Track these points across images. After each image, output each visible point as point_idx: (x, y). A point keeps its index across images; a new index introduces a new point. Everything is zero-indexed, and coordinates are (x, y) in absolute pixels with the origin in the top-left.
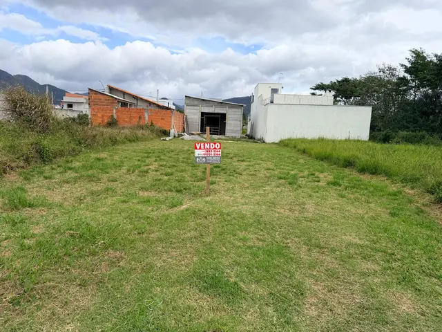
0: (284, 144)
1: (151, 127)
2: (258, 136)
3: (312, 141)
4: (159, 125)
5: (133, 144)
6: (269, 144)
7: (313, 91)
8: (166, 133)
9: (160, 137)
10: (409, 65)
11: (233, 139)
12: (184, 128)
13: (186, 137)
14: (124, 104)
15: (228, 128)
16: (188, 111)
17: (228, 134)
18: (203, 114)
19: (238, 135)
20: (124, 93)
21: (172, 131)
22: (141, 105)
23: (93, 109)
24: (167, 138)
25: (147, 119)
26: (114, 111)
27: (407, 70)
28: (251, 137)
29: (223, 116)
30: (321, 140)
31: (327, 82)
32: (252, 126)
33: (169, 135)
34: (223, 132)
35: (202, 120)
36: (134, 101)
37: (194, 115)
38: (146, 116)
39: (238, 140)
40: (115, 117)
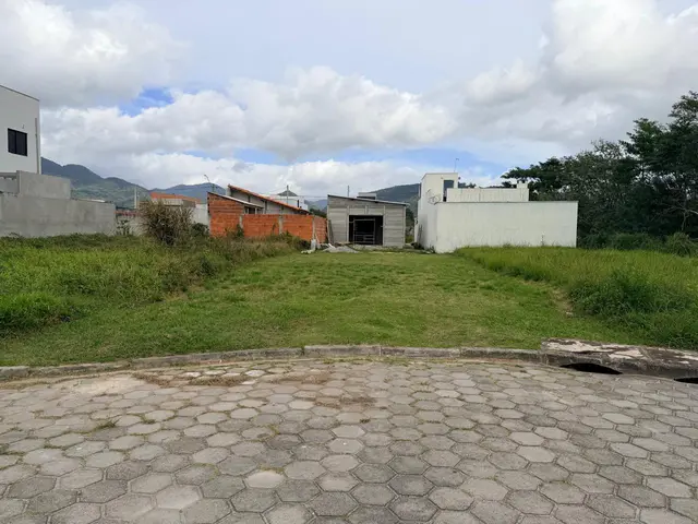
0: (459, 254)
1: (287, 237)
2: (428, 245)
3: (496, 249)
4: (296, 234)
5: (272, 259)
6: (442, 254)
7: (505, 180)
8: (306, 245)
9: (299, 250)
10: (631, 142)
11: (394, 250)
12: (327, 238)
13: (331, 248)
14: (251, 209)
15: (386, 235)
16: (330, 214)
17: (386, 243)
18: (351, 218)
19: (401, 245)
20: (249, 196)
21: (314, 242)
22: (271, 211)
23: (214, 218)
24: (309, 252)
25: (281, 228)
26: (241, 219)
27: (630, 149)
28: (419, 247)
29: (380, 219)
30: (507, 247)
31: (526, 166)
32: (420, 230)
33: (309, 248)
34: (379, 241)
35: (351, 225)
36: (263, 205)
37: (340, 220)
38: (280, 222)
39: (400, 251)
40: (242, 226)
